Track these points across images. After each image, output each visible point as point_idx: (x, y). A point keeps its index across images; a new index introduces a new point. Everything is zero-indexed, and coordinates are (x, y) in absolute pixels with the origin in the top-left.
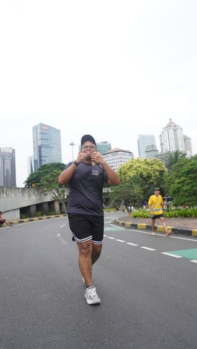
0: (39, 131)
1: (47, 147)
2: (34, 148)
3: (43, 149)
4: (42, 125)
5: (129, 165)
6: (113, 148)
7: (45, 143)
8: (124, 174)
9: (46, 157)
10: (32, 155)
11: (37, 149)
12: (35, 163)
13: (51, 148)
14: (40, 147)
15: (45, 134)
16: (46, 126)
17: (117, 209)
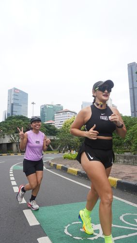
0: (13, 93)
1: (17, 104)
2: (8, 105)
3: (14, 106)
4: (15, 89)
5: (71, 121)
6: (64, 109)
7: (16, 102)
8: (67, 127)
9: (16, 112)
10: (7, 110)
11: (10, 106)
12: (8, 115)
13: (21, 106)
14: (12, 104)
15: (17, 95)
16: (18, 90)
17: (60, 152)
